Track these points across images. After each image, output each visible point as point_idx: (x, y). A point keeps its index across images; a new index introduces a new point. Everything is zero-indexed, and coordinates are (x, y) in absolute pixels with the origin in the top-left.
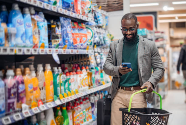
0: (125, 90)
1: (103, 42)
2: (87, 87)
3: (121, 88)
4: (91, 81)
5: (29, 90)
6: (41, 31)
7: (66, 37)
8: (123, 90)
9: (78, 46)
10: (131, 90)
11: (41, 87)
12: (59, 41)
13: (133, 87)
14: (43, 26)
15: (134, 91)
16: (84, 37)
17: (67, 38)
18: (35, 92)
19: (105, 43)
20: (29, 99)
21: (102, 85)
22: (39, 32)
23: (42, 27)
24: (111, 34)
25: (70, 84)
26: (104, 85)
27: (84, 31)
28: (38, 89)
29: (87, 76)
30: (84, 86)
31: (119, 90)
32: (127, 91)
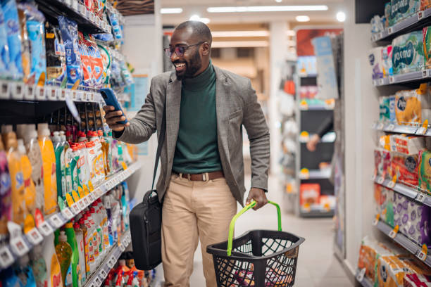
0: (191, 179)
1: (120, 78)
2: (102, 176)
3: (183, 176)
4: (107, 162)
5: (17, 186)
6: (33, 43)
7: (72, 62)
9: (89, 84)
10: (204, 179)
11: (36, 179)
12: (61, 71)
13: (207, 174)
14: (37, 32)
15: (211, 181)
16: (97, 65)
17: (73, 66)
18: (26, 190)
19: (123, 80)
20: (18, 210)
21: (123, 169)
22: (30, 47)
23: (35, 35)
24: (130, 62)
25: (79, 171)
26: (126, 170)
27: (96, 53)
28: (32, 184)
29: (101, 151)
30: (98, 173)
31: (178, 179)
32: (195, 183)
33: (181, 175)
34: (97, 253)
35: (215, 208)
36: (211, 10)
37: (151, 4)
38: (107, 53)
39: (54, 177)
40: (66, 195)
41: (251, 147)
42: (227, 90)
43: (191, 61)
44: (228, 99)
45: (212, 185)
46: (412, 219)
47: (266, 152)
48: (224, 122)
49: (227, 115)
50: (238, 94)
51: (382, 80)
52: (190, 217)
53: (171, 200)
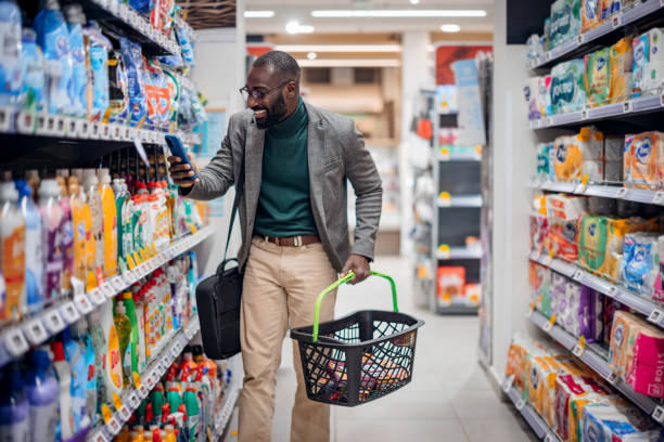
0: (280, 244)
1: (189, 113)
2: (166, 239)
3: (269, 240)
4: (173, 222)
5: (80, 238)
6: (96, 73)
7: (136, 94)
8: (272, 245)
9: (155, 121)
10: (296, 244)
11: (96, 232)
12: (124, 105)
13: (300, 238)
14: (101, 60)
15: (304, 247)
16: (163, 97)
17: (137, 98)
18: (87, 243)
19: (194, 116)
20: (80, 265)
21: (190, 233)
22: (93, 78)
23: (99, 64)
24: (202, 92)
25: (140, 230)
26: (194, 235)
27: (163, 81)
28: (92, 238)
29: (165, 208)
30: (161, 234)
31: (263, 244)
32: (286, 249)
33: (267, 238)
34: (158, 335)
35: (309, 281)
36: (317, 14)
37: (232, 14)
38: (175, 81)
39: (115, 233)
40: (127, 255)
41: (357, 204)
42: (321, 136)
43: (273, 108)
44: (322, 147)
45: (304, 252)
46: (571, 306)
47: (375, 210)
48: (319, 175)
49: (322, 167)
50: (335, 140)
51: (539, 121)
52: (278, 292)
53: (255, 270)
